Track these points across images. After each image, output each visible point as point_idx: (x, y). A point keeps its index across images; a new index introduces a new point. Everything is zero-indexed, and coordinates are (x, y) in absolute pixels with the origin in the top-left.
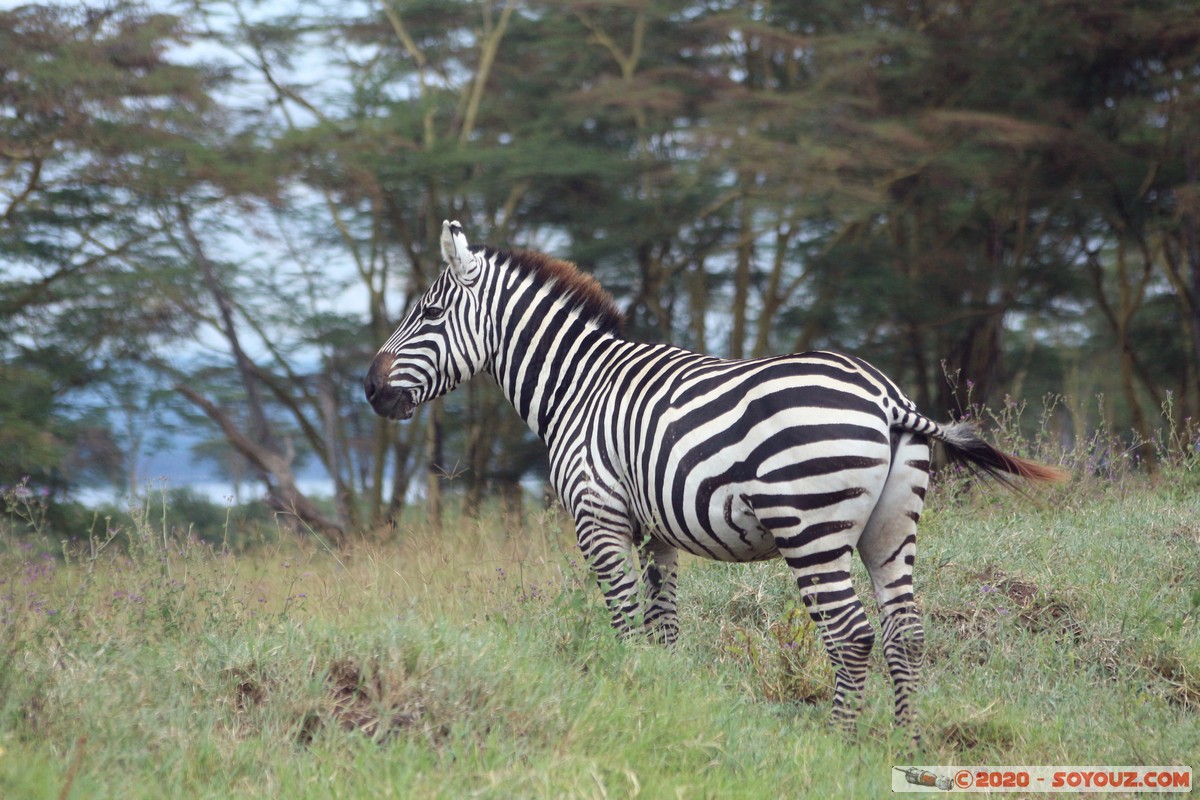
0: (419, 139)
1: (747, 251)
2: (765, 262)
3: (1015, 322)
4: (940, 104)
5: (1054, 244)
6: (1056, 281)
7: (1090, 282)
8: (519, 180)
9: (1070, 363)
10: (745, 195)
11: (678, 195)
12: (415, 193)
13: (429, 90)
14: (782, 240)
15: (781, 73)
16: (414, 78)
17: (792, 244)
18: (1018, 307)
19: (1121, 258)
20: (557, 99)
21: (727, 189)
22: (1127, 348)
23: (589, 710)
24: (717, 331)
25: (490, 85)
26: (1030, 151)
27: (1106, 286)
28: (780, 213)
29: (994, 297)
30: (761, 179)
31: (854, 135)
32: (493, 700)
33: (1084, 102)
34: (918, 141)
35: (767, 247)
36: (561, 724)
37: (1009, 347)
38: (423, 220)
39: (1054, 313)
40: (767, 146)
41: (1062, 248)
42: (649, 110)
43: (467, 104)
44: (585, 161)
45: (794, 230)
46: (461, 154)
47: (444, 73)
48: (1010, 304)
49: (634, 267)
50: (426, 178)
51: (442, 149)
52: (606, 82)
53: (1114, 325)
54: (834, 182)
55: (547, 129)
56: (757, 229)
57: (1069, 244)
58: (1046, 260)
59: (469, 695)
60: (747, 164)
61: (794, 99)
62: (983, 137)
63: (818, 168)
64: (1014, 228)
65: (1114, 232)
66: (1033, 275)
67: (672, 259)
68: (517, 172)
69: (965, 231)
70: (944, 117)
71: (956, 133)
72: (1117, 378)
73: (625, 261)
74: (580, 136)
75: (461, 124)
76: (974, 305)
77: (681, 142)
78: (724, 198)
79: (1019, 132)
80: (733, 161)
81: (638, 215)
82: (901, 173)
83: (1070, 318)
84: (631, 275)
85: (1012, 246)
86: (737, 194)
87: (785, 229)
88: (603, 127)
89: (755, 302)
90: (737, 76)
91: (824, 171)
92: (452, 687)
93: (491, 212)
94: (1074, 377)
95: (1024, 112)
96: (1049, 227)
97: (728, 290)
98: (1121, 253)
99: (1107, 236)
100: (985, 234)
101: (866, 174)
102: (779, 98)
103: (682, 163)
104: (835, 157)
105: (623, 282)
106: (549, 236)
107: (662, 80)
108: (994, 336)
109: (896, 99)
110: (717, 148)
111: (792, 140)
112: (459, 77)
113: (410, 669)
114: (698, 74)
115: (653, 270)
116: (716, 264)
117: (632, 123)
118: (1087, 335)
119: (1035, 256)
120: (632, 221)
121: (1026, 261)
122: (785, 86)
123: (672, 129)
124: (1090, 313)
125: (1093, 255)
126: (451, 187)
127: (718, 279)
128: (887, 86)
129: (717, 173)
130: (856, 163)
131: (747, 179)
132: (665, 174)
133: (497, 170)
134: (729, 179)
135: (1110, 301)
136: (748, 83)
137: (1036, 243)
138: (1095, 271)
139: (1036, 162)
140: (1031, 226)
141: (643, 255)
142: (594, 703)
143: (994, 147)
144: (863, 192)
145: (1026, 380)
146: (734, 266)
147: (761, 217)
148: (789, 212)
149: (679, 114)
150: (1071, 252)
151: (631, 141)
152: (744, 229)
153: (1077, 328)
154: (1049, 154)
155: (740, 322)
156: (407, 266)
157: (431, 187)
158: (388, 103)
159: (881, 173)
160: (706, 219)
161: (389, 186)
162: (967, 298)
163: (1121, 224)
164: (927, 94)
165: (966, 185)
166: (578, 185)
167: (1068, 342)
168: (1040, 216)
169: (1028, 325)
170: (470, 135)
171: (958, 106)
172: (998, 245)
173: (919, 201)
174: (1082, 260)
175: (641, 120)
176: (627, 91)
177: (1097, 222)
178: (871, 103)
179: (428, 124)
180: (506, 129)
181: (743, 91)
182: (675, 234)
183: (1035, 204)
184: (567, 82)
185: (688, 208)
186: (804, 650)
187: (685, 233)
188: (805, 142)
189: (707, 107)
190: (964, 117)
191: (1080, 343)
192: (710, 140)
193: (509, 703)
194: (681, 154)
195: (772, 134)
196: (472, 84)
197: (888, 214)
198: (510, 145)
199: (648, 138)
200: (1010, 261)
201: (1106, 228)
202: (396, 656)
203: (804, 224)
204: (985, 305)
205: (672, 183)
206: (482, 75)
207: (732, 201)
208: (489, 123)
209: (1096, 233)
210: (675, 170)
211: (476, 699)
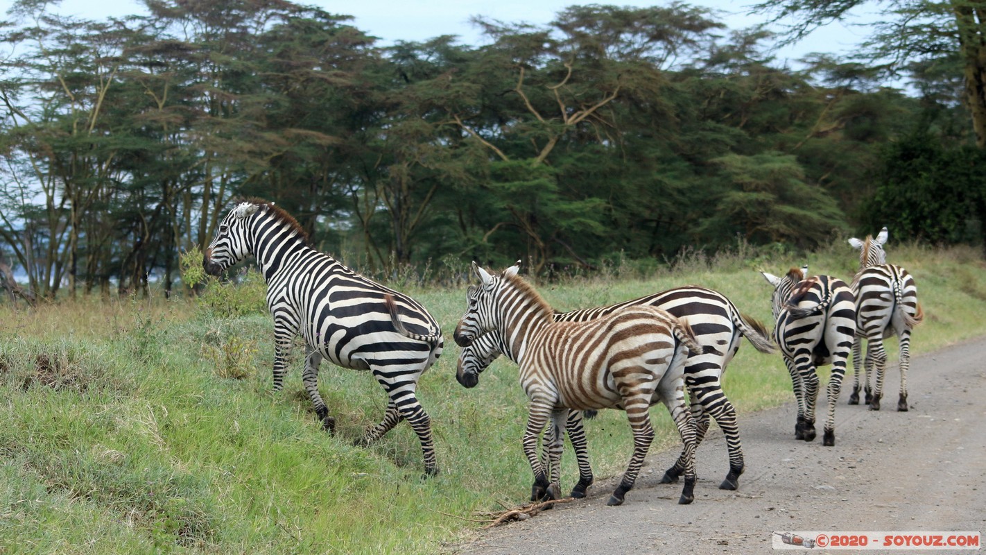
0: (70, 132)
1: (209, 184)
2: (217, 190)
3: (321, 219)
4: (292, 126)
5: (338, 187)
6: (340, 202)
7: (352, 204)
8: (113, 151)
9: (343, 237)
10: (209, 160)
11: (181, 160)
12: (68, 156)
13: (76, 110)
14: (224, 180)
15: (225, 110)
16: (70, 106)
17: (228, 183)
18: (323, 213)
19: (366, 194)
20: (130, 117)
21: (201, 158)
22: (367, 232)
23: (147, 379)
24: (196, 217)
25: (101, 110)
26: (330, 147)
27: (359, 205)
28: (223, 169)
29: (312, 209)
30: (215, 154)
31: (256, 137)
32: (106, 374)
33: (352, 128)
34: (283, 141)
35: (217, 184)
36: (135, 385)
37: (318, 230)
38: (71, 166)
39: (337, 216)
40: (219, 140)
41: (342, 189)
42: (169, 123)
43: (92, 117)
44: (141, 144)
45: (229, 177)
46: (89, 139)
47: (82, 104)
48: (319, 212)
49: (161, 190)
50: (73, 149)
51: (79, 137)
52: (151, 110)
53: (363, 222)
54: (247, 157)
55: (125, 130)
56: (214, 175)
57: (345, 187)
58: (334, 193)
59: (96, 372)
60: (210, 148)
61: (229, 121)
62: (311, 141)
63: (240, 151)
64: (322, 179)
65: (363, 183)
66: (330, 199)
67: (177, 186)
68: (112, 147)
69: (301, 180)
70: (294, 131)
71: (299, 139)
72: (363, 245)
73: (157, 186)
74: (139, 133)
75: (89, 126)
76: (303, 211)
77: (183, 137)
78: (200, 161)
79: (326, 140)
80: (204, 146)
81: (164, 167)
82: (275, 154)
83: (344, 218)
84: (160, 193)
85: (321, 187)
86: (205, 160)
87: (225, 176)
88: (149, 129)
89: (211, 206)
90: (207, 110)
91: (243, 152)
92: (89, 368)
93: (100, 164)
94: (345, 243)
95: (328, 131)
96: (336, 180)
97: (200, 201)
98: (366, 192)
99: (360, 185)
100: (309, 181)
101: (261, 154)
102: (224, 120)
103: (182, 146)
104: (247, 146)
105: (155, 196)
106: (125, 175)
107: (175, 111)
108: (312, 224)
109: (274, 123)
110: (198, 140)
111: (229, 138)
112: (88, 107)
113: (70, 360)
114: (190, 109)
115: (169, 191)
116: (195, 190)
117: (162, 128)
118: (350, 225)
119: (330, 192)
120: (160, 170)
121: (326, 194)
122: (227, 115)
123: (179, 132)
124: (352, 216)
125: (355, 192)
126: (84, 153)
127: (196, 196)
128: (270, 117)
129: (197, 151)
130: (257, 150)
131: (209, 155)
132: (175, 151)
133: (104, 146)
134: (202, 154)
135: (361, 212)
136: (212, 113)
137: (331, 186)
138: (356, 200)
139: (332, 152)
140: (329, 179)
141: (164, 185)
142: (149, 377)
143: (314, 145)
144: (259, 161)
145: (325, 243)
146: (203, 190)
147: (215, 170)
148: (227, 169)
149: (182, 125)
150: (346, 191)
151: (161, 136)
152: (208, 175)
153: (346, 223)
154: (338, 149)
155: (205, 215)
156: (64, 185)
157: (75, 152)
158: (58, 116)
159: (266, 154)
160: (191, 171)
161: (57, 151)
162: (301, 209)
163: (366, 179)
164: (287, 121)
165: (302, 161)
166: (138, 153)
167: (343, 228)
168: (334, 175)
169: (325, 220)
170: (92, 131)
171: (300, 127)
172: (315, 186)
173: (282, 167)
174: (350, 194)
175: (165, 128)
176: (160, 114)
177: (356, 178)
178: (264, 124)
179: (75, 126)
180: (108, 129)
181: (209, 116)
182: (179, 176)
183: (331, 170)
184: (135, 110)
185: (184, 165)
186: (237, 357)
187: (182, 176)
188: (234, 140)
189: (194, 123)
190: (302, 132)
191: (347, 229)
192: (195, 137)
193: (113, 376)
194: (182, 142)
195: (221, 135)
196: (95, 109)
197: (269, 172)
198: (109, 136)
199: (168, 135)
200: (320, 193)
201: (360, 181)
202: (65, 354)
203: (232, 174)
204: (309, 212)
205: (178, 154)
206: (98, 106)
207: (203, 163)
208: (100, 126)
209: (356, 183)
210: (180, 149)
211: (99, 373)
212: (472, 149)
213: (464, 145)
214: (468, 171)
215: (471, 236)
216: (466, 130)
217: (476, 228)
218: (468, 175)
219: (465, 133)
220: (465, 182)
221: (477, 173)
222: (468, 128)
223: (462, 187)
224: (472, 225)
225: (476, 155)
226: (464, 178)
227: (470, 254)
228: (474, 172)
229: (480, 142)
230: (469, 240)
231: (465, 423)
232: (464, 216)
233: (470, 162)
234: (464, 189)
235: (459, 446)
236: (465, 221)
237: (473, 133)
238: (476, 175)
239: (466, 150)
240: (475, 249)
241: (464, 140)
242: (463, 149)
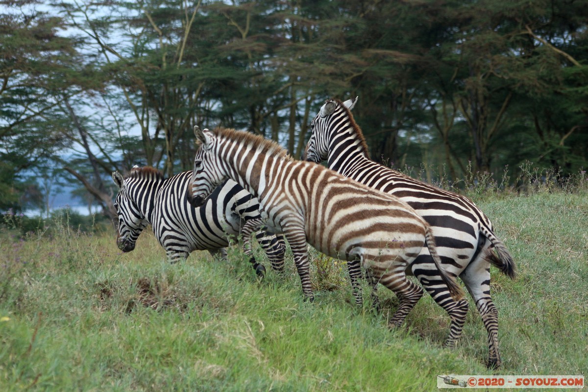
0: (160, 65)
1: (294, 107)
2: (302, 112)
3: (402, 134)
4: (369, 47)
5: (417, 102)
6: (419, 117)
7: (431, 118)
8: (202, 81)
9: (424, 149)
10: (293, 85)
11: (266, 86)
12: (160, 88)
13: (164, 44)
14: (308, 103)
15: (306, 35)
16: (158, 40)
17: (312, 104)
18: (403, 128)
19: (444, 107)
20: (216, 48)
21: (285, 83)
22: (447, 143)
23: (243, 296)
24: (283, 140)
25: (188, 43)
26: (407, 65)
27: (438, 118)
28: (307, 92)
29: (394, 124)
30: (299, 78)
31: (336, 60)
32: (204, 293)
33: (427, 45)
34: (362, 62)
35: (302, 106)
36: (232, 302)
37: (400, 144)
38: (163, 97)
39: (418, 130)
40: (301, 65)
41: (420, 104)
42: (253, 51)
43: (180, 50)
44: (227, 73)
45: (313, 99)
46: (178, 71)
47: (170, 38)
48: (400, 127)
49: (249, 115)
50: (163, 81)
51: (169, 69)
52: (235, 40)
53: (442, 134)
54: (329, 79)
55: (212, 60)
56: (298, 98)
57: (423, 102)
58: (414, 108)
59: (194, 291)
60: (294, 73)
61: (310, 46)
62: (388, 60)
63: (322, 73)
64: (401, 95)
65: (441, 97)
66: (410, 114)
67: (264, 111)
68: (201, 78)
69: (381, 97)
70: (372, 51)
71: (377, 59)
72: (444, 155)
73: (245, 112)
74: (225, 63)
75: (178, 59)
76: (386, 127)
77: (267, 64)
78: (285, 86)
79: (403, 58)
80: (288, 72)
81: (250, 94)
82: (355, 75)
83: (424, 131)
84: (248, 118)
85: (401, 103)
86: (289, 84)
87: (309, 98)
88: (234, 58)
89: (298, 128)
90: (288, 37)
91: (325, 75)
92: (187, 289)
93: (190, 95)
94: (427, 155)
95: (404, 49)
96: (415, 95)
97: (287, 123)
98: (444, 105)
99: (438, 99)
100: (389, 99)
101: (341, 76)
102: (305, 45)
103: (267, 72)
104: (329, 69)
105: (244, 121)
106: (214, 103)
107: (258, 39)
108: (394, 139)
109: (353, 45)
110: (281, 66)
111: (312, 63)
112: (175, 40)
113: (170, 282)
114: (272, 36)
115: (256, 116)
116: (282, 113)
117: (246, 57)
118: (431, 138)
119: (409, 107)
120: (247, 96)
121: (406, 109)
122: (307, 41)
123: (264, 59)
124: (432, 129)
125: (433, 106)
126: (174, 85)
127: (283, 119)
128: (348, 40)
129: (282, 77)
130: (338, 71)
131: (293, 79)
132: (260, 78)
133: (192, 77)
134: (286, 79)
135: (440, 124)
136: (293, 39)
137: (410, 102)
138: (434, 113)
139: (409, 69)
140: (408, 95)
141: (252, 111)
142: (245, 293)
143: (392, 63)
144: (340, 82)
145: (407, 156)
146: (289, 113)
147: (299, 94)
148: (310, 92)
149: (266, 53)
150: (424, 105)
151: (246, 64)
152: (293, 99)
153: (427, 135)
154: (414, 66)
155: (292, 136)
156: (157, 116)
157: (166, 85)
158: (147, 51)
159: (347, 75)
160: (277, 95)
161: (149, 84)
162: (383, 125)
163: (443, 93)
164: (365, 43)
165: (382, 79)
166: (225, 82)
167: (424, 141)
168: (411, 91)
169: (407, 134)
170: (181, 63)
171: (377, 47)
172: (395, 103)
173: (363, 86)
174: (429, 108)
175: (250, 56)
176: (244, 44)
177: (434, 93)
178: (343, 47)
179: (164, 59)
180: (196, 61)
181: (291, 43)
182: (265, 101)
183: (409, 86)
184: (220, 41)
185: (270, 91)
186: (327, 270)
187: (269, 100)
188: (316, 64)
189: (276, 50)
190: (379, 51)
191: (428, 141)
192: (278, 63)
193: (211, 294)
194: (267, 69)
195: (303, 60)
196: (182, 42)
197: (350, 92)
198: (197, 66)
199: (253, 62)
200: (400, 109)
201: (437, 95)
202: (164, 277)
203: (316, 96)
204: (390, 127)
205: (263, 81)
206: (185, 39)
207: (288, 87)
208: (188, 58)
209: (434, 97)
210: (264, 75)
211: (197, 293)
212: (544, 57)
213: (536, 53)
214: (541, 78)
215: (547, 140)
216: (538, 39)
217: (552, 133)
218: (542, 82)
219: (536, 42)
220: (539, 89)
221: (551, 79)
222: (539, 37)
223: (536, 94)
224: (549, 130)
225: (548, 62)
226: (538, 85)
227: (548, 158)
228: (547, 79)
229: (551, 50)
230: (546, 144)
231: (549, 322)
232: (540, 122)
233: (542, 70)
234: (539, 96)
235: (544, 344)
236: (541, 127)
237: (545, 41)
238: (549, 82)
239: (539, 58)
240: (552, 153)
241: (537, 49)
242: (535, 58)
